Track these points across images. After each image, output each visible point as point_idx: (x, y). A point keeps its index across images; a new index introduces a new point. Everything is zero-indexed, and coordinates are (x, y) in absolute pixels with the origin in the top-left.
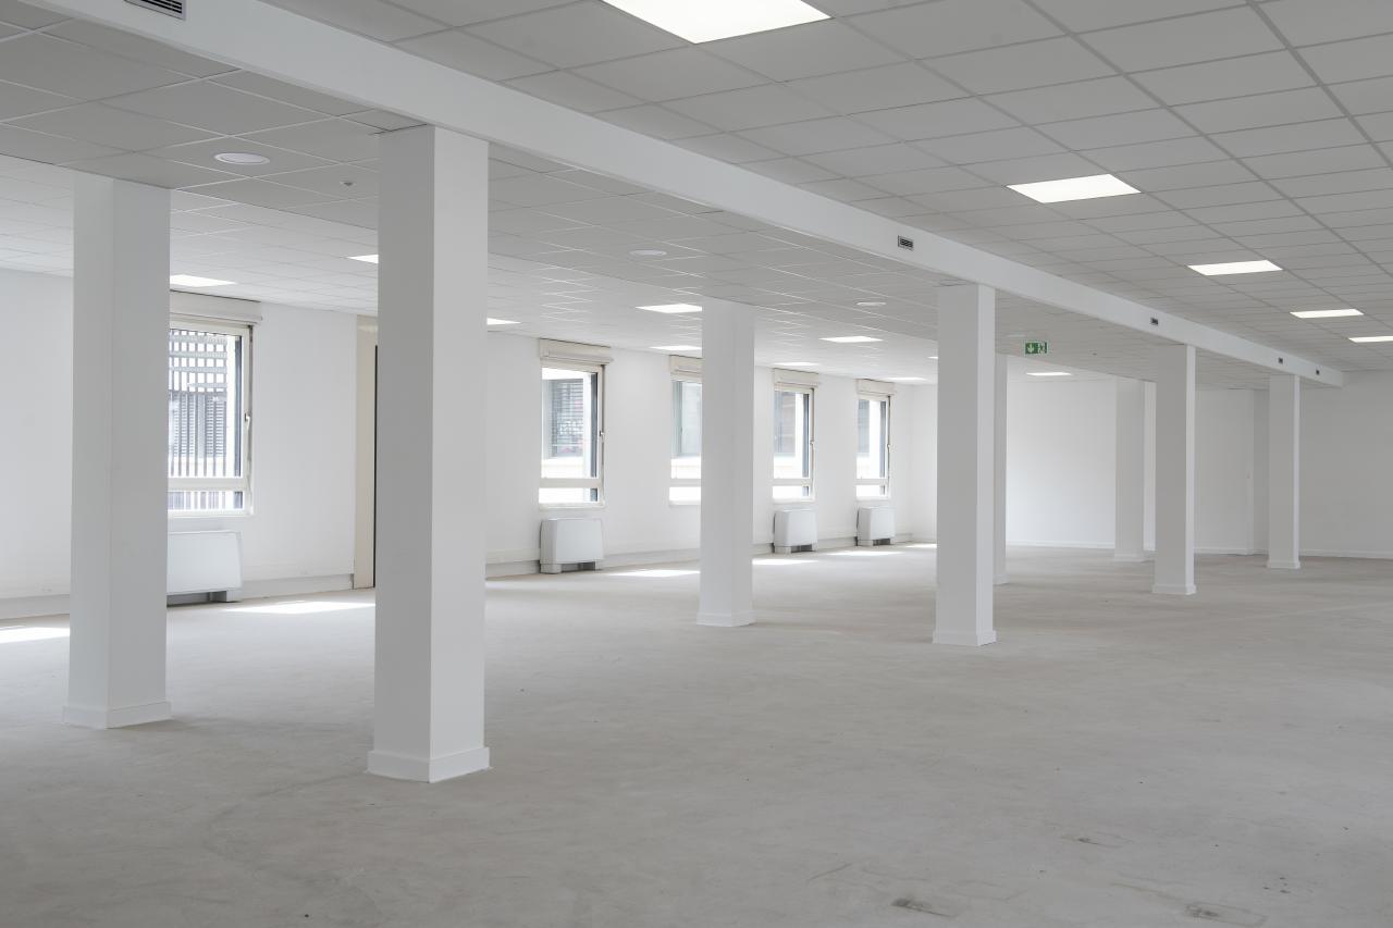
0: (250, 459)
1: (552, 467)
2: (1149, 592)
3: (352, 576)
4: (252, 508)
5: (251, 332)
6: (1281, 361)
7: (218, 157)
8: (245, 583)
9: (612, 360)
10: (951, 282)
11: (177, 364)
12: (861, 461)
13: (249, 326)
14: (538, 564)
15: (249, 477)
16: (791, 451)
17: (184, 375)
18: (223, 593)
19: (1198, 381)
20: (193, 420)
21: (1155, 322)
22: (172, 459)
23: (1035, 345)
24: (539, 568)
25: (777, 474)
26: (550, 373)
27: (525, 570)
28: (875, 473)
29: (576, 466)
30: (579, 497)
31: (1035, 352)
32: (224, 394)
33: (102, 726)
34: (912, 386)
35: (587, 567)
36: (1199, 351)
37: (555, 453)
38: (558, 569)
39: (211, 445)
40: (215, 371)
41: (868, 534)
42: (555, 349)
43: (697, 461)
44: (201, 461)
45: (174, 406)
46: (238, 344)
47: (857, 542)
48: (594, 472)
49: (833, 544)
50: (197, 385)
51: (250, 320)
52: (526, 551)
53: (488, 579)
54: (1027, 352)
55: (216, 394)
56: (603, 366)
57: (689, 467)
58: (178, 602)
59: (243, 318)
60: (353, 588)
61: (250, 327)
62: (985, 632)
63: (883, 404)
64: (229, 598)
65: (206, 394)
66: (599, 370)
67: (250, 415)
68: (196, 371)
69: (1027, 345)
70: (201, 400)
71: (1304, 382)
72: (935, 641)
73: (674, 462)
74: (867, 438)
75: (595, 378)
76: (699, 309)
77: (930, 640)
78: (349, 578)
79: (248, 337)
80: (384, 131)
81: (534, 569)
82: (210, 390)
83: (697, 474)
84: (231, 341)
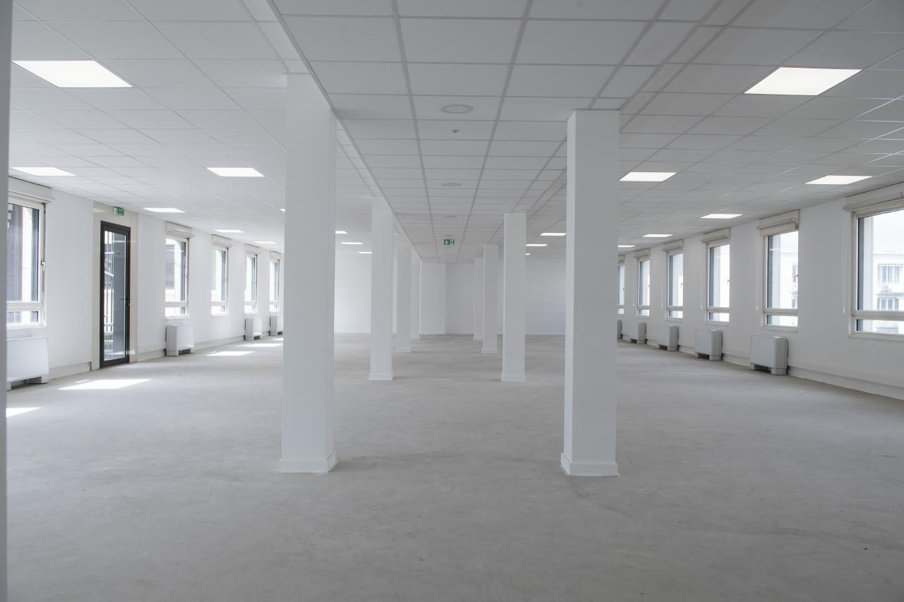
0: (43, 290)
1: (168, 292)
3: (91, 363)
4: (45, 322)
5: (45, 207)
8: (51, 369)
9: (194, 235)
13: (43, 204)
14: (165, 351)
15: (42, 302)
18: (40, 378)
23: (449, 241)
24: (166, 354)
31: (449, 244)
35: (188, 352)
38: (177, 353)
41: (276, 329)
48: (182, 298)
51: (44, 199)
52: (160, 344)
54: (445, 244)
56: (188, 239)
60: (91, 370)
63: (276, 264)
64: (43, 382)
66: (187, 241)
69: (445, 241)
75: (184, 246)
78: (87, 364)
79: (43, 210)
81: (162, 354)
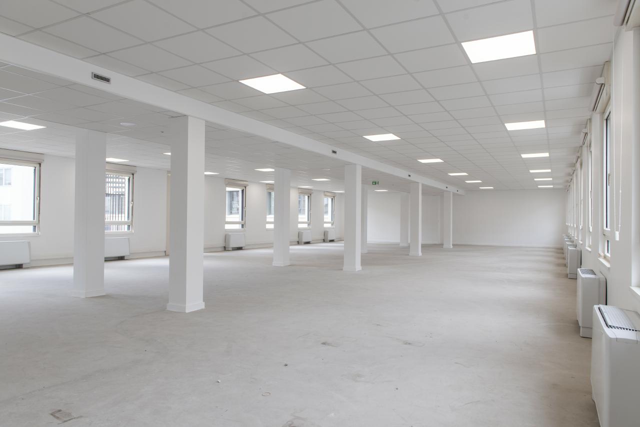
0: (132, 215)
1: (229, 218)
2: (408, 255)
3: (165, 251)
4: (133, 230)
5: (133, 176)
6: (447, 187)
7: (121, 124)
8: (131, 254)
9: (248, 185)
10: (349, 164)
11: (109, 185)
12: (325, 216)
14: (225, 247)
15: (132, 221)
16: (304, 213)
17: (112, 189)
19: (423, 194)
20: (114, 203)
21: (410, 176)
22: (107, 216)
23: (375, 182)
24: (225, 249)
25: (300, 220)
26: (229, 189)
27: (220, 250)
28: (329, 220)
29: (237, 217)
30: (238, 227)
31: (375, 184)
32: (124, 195)
33: (83, 297)
34: (341, 194)
35: (240, 248)
36: (423, 185)
37: (231, 213)
38: (231, 249)
39: (120, 210)
40: (122, 187)
41: (327, 238)
42: (231, 182)
43: (273, 216)
44: (117, 215)
45: (108, 199)
46: (129, 179)
47: (324, 241)
48: (242, 219)
49: (317, 242)
50: (116, 192)
51: (133, 172)
52: (221, 243)
53: (204, 252)
54: (373, 184)
55: (122, 195)
56: (246, 187)
57: (270, 218)
58: (108, 260)
59: (130, 171)
60: (166, 255)
61: (133, 174)
62: (358, 267)
63: (332, 199)
64: (125, 259)
65: (119, 195)
66: (244, 188)
67: (133, 201)
68: (116, 187)
69: (373, 182)
70: (117, 196)
71: (454, 194)
72: (344, 270)
73: (267, 216)
74: (327, 209)
75: (243, 191)
76: (273, 170)
77: (342, 270)
79: (132, 178)
80: (173, 117)
81: (223, 249)
82: (120, 193)
83: (273, 220)
84: (127, 178)
